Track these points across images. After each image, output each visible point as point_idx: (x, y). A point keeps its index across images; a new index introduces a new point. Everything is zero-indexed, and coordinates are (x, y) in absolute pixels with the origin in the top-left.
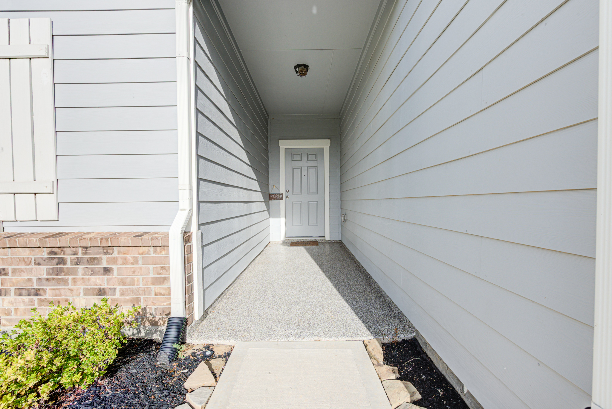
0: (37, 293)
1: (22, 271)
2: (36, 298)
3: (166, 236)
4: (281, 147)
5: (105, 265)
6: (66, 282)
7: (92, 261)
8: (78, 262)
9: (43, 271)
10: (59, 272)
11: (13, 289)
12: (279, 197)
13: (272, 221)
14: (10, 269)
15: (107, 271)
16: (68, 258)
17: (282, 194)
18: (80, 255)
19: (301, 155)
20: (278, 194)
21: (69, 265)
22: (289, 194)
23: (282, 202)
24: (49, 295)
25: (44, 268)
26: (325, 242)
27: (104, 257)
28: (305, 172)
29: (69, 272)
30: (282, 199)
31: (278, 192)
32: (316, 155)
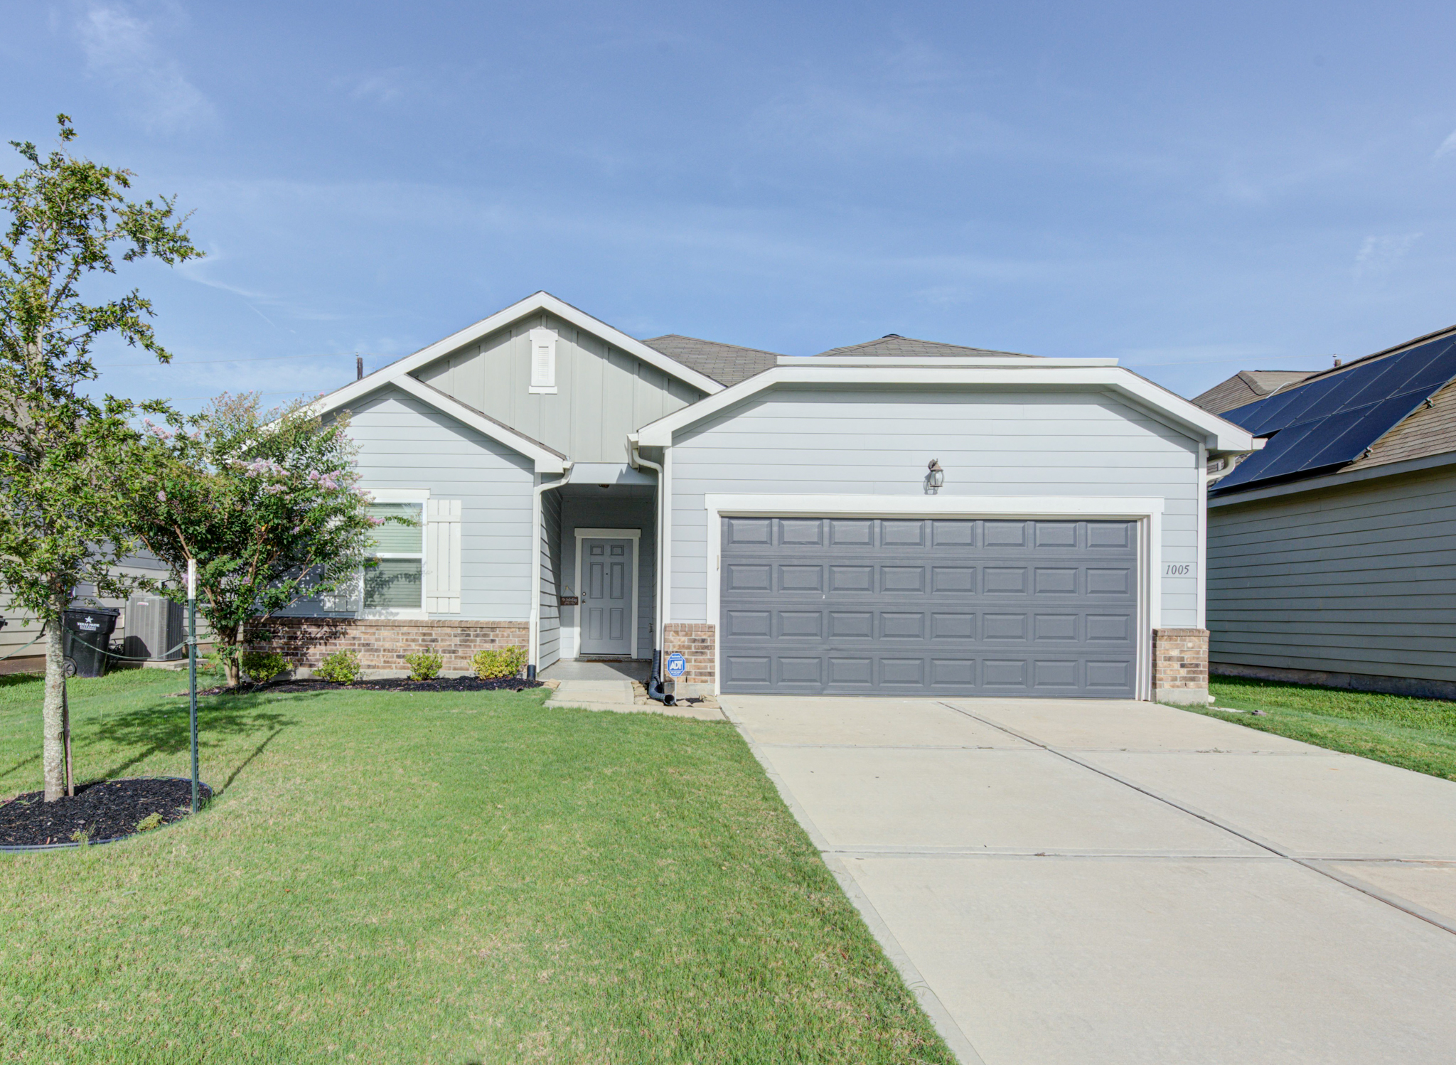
0: (454, 652)
1: (446, 640)
2: (453, 655)
3: (527, 623)
4: (577, 537)
5: (491, 638)
6: (470, 647)
7: (485, 635)
8: (477, 636)
9: (457, 640)
10: (466, 641)
11: (440, 650)
12: (573, 601)
13: (564, 632)
14: (439, 639)
15: (493, 641)
16: (472, 633)
17: (577, 598)
18: (478, 632)
19: (602, 547)
20: (571, 598)
21: (472, 638)
22: (586, 597)
23: (577, 608)
24: (460, 654)
25: (458, 638)
26: (632, 661)
27: (492, 633)
28: (607, 570)
29: (472, 641)
30: (577, 604)
31: (572, 595)
32: (622, 547)
